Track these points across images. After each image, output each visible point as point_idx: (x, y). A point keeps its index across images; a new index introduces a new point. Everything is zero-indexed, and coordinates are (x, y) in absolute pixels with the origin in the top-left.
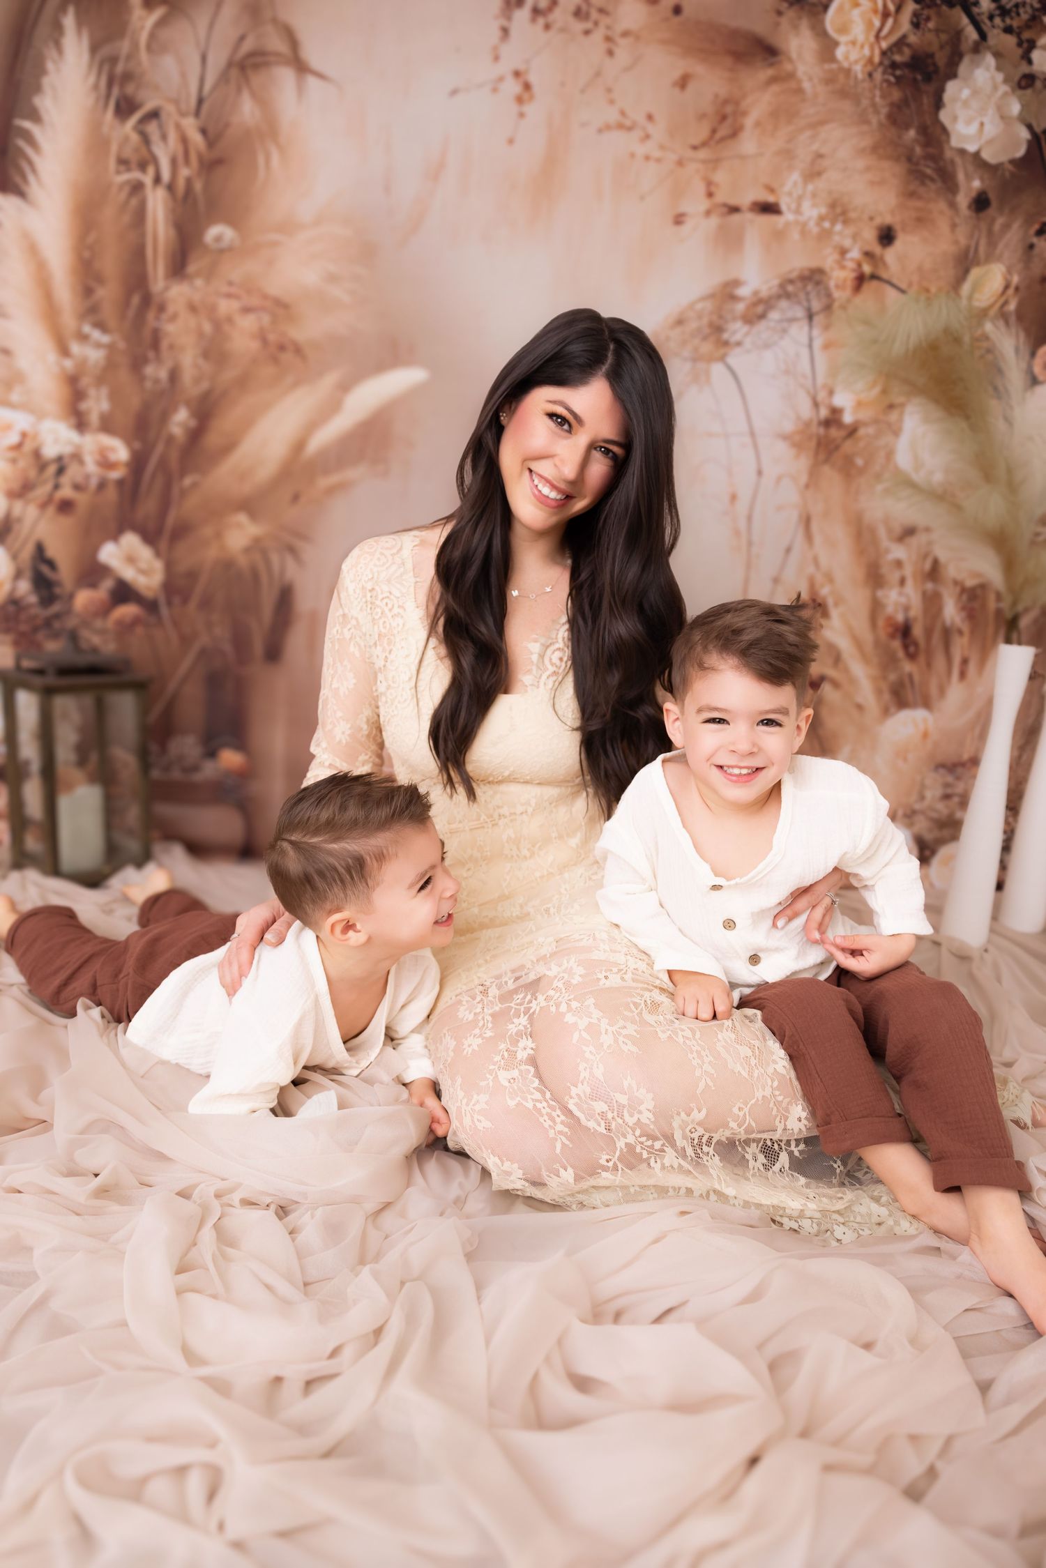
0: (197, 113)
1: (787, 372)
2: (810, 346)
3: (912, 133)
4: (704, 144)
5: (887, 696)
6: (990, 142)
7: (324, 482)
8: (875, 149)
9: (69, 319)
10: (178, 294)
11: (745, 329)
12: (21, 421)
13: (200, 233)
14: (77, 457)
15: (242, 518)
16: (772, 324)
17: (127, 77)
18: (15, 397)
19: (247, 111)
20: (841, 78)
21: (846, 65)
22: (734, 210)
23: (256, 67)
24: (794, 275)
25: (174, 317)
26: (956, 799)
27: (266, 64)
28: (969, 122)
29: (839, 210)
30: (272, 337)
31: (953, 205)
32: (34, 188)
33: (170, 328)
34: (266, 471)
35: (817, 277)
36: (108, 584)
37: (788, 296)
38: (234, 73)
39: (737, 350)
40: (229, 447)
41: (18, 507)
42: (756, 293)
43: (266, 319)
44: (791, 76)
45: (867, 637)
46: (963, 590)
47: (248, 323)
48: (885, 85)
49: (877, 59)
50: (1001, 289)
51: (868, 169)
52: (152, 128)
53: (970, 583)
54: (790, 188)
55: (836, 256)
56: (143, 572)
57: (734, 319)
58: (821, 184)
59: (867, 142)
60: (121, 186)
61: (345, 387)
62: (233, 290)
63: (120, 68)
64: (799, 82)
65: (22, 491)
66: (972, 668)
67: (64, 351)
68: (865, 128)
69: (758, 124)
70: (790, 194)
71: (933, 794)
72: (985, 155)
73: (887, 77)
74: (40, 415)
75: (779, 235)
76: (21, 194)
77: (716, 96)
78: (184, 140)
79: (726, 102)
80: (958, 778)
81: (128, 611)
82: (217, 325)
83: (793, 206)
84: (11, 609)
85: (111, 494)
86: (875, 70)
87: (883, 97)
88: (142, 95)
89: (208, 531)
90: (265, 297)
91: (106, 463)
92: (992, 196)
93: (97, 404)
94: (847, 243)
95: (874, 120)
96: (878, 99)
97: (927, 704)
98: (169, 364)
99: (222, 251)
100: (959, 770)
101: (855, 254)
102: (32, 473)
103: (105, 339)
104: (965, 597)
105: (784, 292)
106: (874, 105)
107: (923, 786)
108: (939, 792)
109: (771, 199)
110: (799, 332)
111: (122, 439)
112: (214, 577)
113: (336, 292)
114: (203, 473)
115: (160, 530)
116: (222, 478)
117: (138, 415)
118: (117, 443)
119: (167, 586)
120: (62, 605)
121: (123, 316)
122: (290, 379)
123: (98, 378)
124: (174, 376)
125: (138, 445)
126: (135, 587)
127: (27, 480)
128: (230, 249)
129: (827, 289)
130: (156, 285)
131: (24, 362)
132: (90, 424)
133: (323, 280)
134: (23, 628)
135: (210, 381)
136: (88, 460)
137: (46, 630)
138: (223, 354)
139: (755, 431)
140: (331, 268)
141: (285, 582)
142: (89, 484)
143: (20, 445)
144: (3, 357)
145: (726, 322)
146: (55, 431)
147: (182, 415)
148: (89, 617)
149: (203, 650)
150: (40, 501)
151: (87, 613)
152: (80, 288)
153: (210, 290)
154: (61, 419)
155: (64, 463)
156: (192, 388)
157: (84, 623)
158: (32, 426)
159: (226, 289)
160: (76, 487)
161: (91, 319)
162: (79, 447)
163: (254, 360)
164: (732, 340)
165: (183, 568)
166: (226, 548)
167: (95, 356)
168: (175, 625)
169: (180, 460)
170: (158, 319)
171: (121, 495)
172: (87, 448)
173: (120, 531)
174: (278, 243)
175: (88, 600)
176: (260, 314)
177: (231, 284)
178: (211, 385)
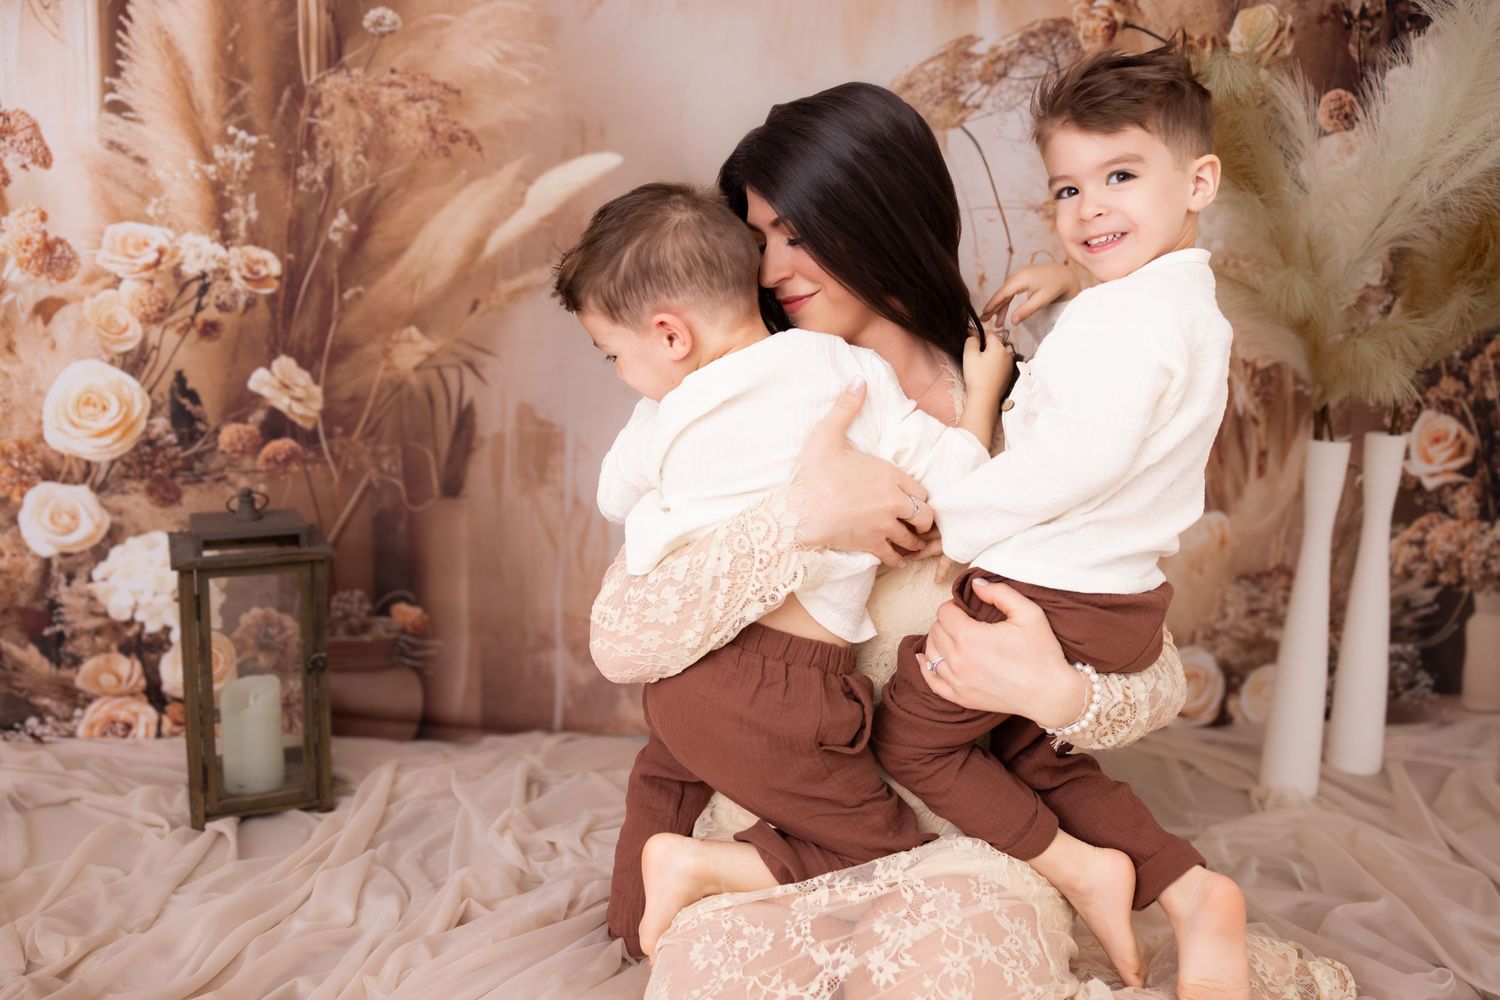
7: (505, 287)
9: (211, 122)
10: (333, 86)
11: (985, 89)
12: (159, 236)
13: (362, 18)
14: (223, 273)
15: (413, 331)
16: (1015, 83)
18: (151, 211)
24: (1036, 27)
25: (332, 110)
26: (1264, 615)
30: (440, 128)
33: (326, 123)
34: (437, 280)
35: (1063, 29)
36: (260, 415)
37: (1030, 51)
39: (977, 114)
40: (395, 254)
41: (155, 333)
42: (994, 49)
43: (435, 107)
46: (1255, 372)
47: (414, 113)
50: (1274, 31)
53: (1261, 364)
56: (299, 400)
57: (971, 80)
61: (527, 179)
62: (395, 77)
65: (159, 315)
66: (1271, 459)
67: (207, 157)
71: (1236, 609)
74: (180, 229)
80: (1264, 590)
81: (283, 445)
82: (380, 119)
84: (148, 449)
85: (262, 312)
89: (373, 349)
90: (434, 83)
91: (255, 278)
93: (245, 213)
97: (1222, 505)
98: (327, 164)
99: (382, 35)
100: (1265, 581)
102: (172, 295)
103: (253, 140)
104: (1257, 380)
105: (1027, 45)
107: (1224, 601)
108: (1243, 607)
111: (273, 250)
112: (381, 400)
113: (514, 73)
114: (367, 284)
115: (318, 352)
116: (390, 288)
117: (291, 222)
118: (267, 255)
119: (327, 414)
120: (206, 443)
121: (274, 112)
122: (464, 172)
123: (245, 183)
124: (331, 177)
125: (291, 256)
126: (291, 417)
127: (165, 302)
128: (392, 32)
129: (1075, 41)
130: (309, 77)
131: (160, 171)
132: (236, 236)
133: (498, 61)
134: (159, 471)
135: (372, 180)
136: (235, 275)
137: (187, 473)
138: (386, 149)
139: (1002, 205)
140: (506, 47)
141: (465, 402)
142: (236, 303)
143: (158, 263)
144: (138, 166)
145: (962, 83)
146: (197, 246)
147: (342, 219)
148: (236, 455)
149: (369, 487)
150: (180, 325)
151: (235, 451)
152: (222, 85)
153: (370, 79)
154: (203, 233)
155: (207, 280)
156: (352, 190)
157: (231, 464)
158: (171, 241)
159: (387, 77)
160: (222, 307)
161: (235, 119)
162: (225, 262)
163: (422, 152)
164: (970, 103)
165: (344, 393)
166: (395, 368)
167: (241, 159)
168: (336, 459)
169: (340, 270)
170: (312, 115)
171: (273, 312)
172: (233, 263)
173: (273, 355)
174: (444, 24)
175: (235, 436)
176: (428, 102)
177: (393, 71)
178: (373, 184)
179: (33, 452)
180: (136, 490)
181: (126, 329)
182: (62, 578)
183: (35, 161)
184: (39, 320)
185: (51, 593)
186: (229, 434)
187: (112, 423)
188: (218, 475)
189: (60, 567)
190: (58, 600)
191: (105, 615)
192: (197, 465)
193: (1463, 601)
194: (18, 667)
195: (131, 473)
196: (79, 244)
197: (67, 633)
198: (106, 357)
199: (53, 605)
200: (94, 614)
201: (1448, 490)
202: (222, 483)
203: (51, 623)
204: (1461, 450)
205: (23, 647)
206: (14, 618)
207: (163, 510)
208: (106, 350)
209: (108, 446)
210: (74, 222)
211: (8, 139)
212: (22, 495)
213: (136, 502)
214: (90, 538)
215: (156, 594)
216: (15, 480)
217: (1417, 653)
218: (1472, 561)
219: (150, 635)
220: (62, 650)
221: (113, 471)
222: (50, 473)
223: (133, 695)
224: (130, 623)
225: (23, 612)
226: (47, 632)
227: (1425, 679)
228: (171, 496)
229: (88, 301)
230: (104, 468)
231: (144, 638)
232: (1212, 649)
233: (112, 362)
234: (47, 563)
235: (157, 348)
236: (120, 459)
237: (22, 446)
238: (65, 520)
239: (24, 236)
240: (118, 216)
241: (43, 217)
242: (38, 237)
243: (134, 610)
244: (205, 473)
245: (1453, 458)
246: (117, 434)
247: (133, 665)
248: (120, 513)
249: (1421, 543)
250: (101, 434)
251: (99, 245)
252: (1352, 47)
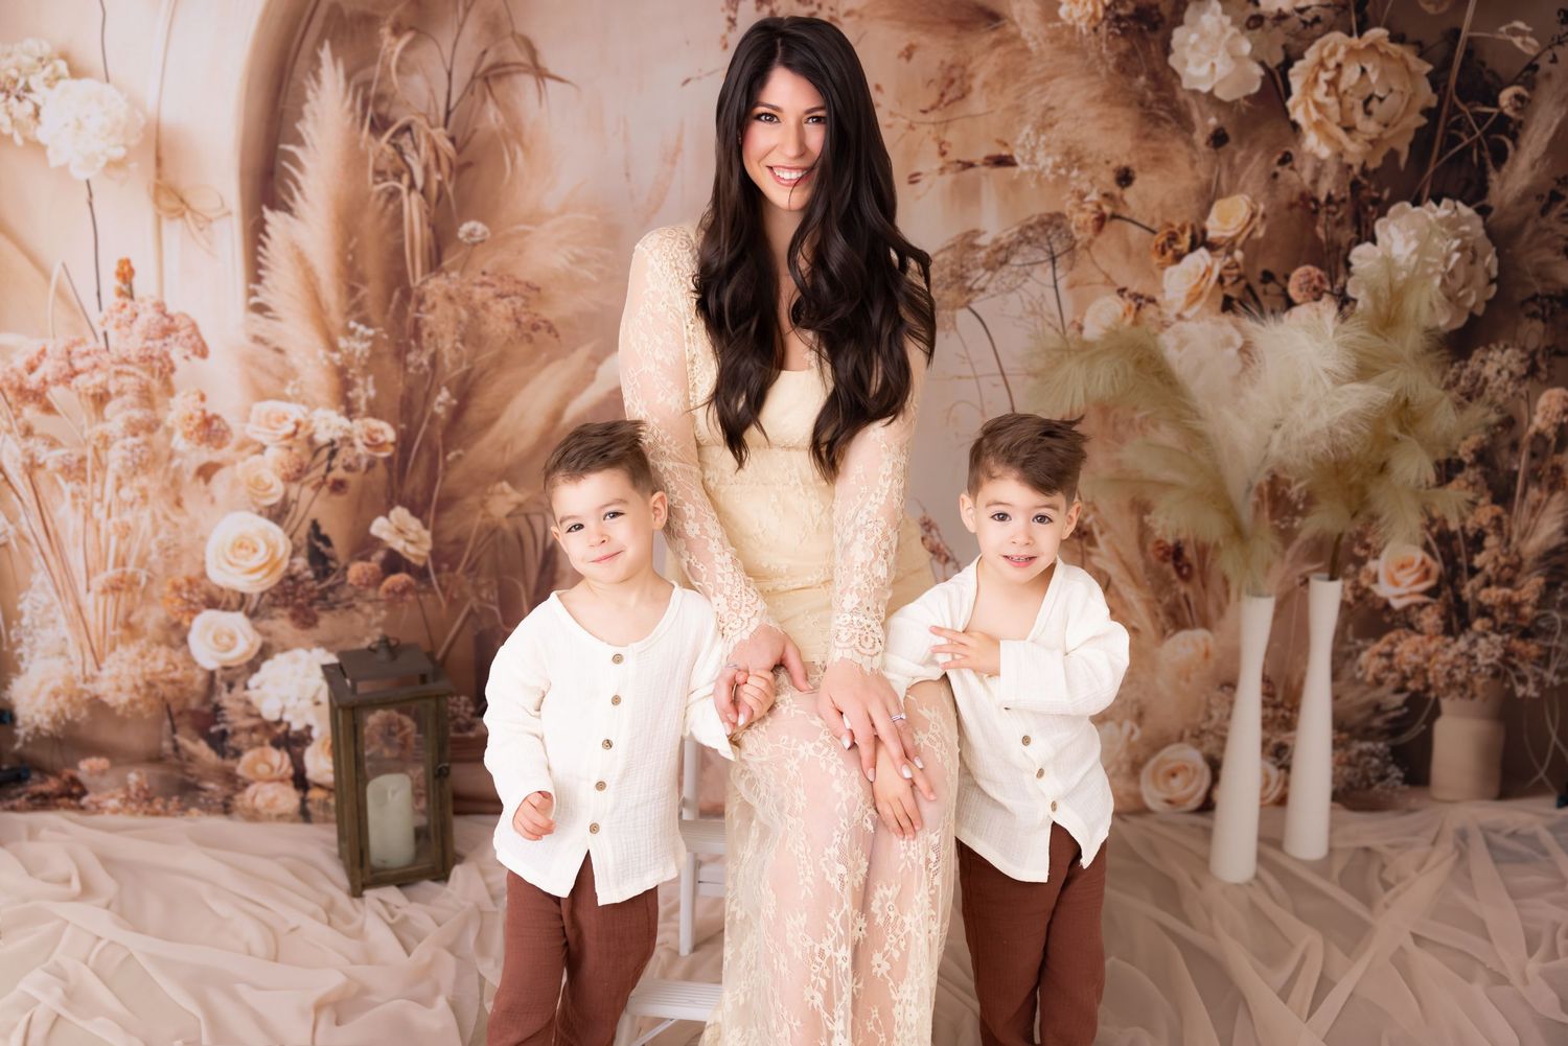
0: (446, 125)
1: (1033, 313)
2: (1056, 287)
3: (1142, 79)
4: (933, 108)
5: (1162, 618)
6: (1222, 81)
8: (1105, 98)
9: (335, 318)
10: (435, 286)
11: (988, 275)
12: (295, 411)
13: (455, 230)
14: (348, 440)
15: (505, 485)
16: (1015, 269)
17: (380, 97)
18: (288, 391)
19: (491, 117)
20: (1066, 34)
21: (1070, 22)
22: (970, 165)
23: (499, 77)
24: (1032, 222)
25: (434, 306)
27: (508, 74)
28: (1199, 64)
29: (1074, 157)
30: (524, 319)
31: (1190, 143)
32: (299, 204)
33: (429, 317)
34: (524, 443)
35: (1057, 221)
36: (380, 555)
37: (1029, 241)
38: (478, 83)
39: (982, 296)
40: (489, 423)
41: (294, 489)
42: (996, 241)
43: (519, 302)
44: (1016, 37)
45: (1138, 562)
47: (502, 308)
48: (1111, 37)
49: (1100, 14)
50: (1248, 218)
51: (1100, 116)
52: (405, 141)
54: (1023, 139)
55: (1074, 200)
56: (412, 542)
57: (976, 267)
58: (1053, 134)
59: (1098, 91)
60: (379, 196)
61: (597, 359)
62: (486, 278)
63: (373, 91)
64: (1025, 42)
65: (297, 475)
67: (333, 346)
68: (1094, 79)
69: (985, 84)
70: (1023, 146)
72: (1219, 94)
73: (1111, 30)
74: (313, 406)
75: (1016, 185)
76: (289, 210)
77: (942, 62)
78: (435, 149)
79: (952, 67)
81: (401, 578)
82: (473, 313)
83: (1027, 157)
84: (290, 583)
85: (380, 472)
86: (1100, 24)
87: (1110, 48)
88: (394, 112)
89: (472, 500)
90: (517, 282)
91: (374, 445)
92: (1229, 131)
93: (365, 391)
94: (1085, 187)
95: (1103, 72)
96: (1104, 51)
97: (1206, 624)
98: (432, 350)
99: (474, 244)
101: (1094, 196)
102: (307, 459)
103: (370, 332)
105: (1025, 236)
106: (1101, 57)
107: (1209, 705)
109: (1005, 152)
110: (1043, 274)
111: (388, 421)
112: (479, 543)
113: (585, 273)
114: (466, 447)
115: (427, 503)
116: (484, 450)
117: (402, 398)
118: (384, 425)
119: (435, 554)
120: (337, 577)
121: (385, 311)
122: (544, 355)
123: (365, 367)
124: (434, 361)
125: (403, 426)
126: (406, 556)
127: (302, 465)
128: (482, 242)
129: (1068, 231)
130: (415, 280)
131: (296, 358)
132: (358, 410)
133: (571, 262)
134: (300, 601)
135: (469, 362)
136: (358, 442)
137: (322, 602)
138: (480, 337)
139: (1006, 371)
140: (577, 251)
141: (549, 543)
142: (359, 464)
143: (295, 433)
144: (277, 355)
145: (968, 270)
146: (326, 419)
147: (444, 395)
148: (361, 588)
149: (471, 612)
150: (314, 483)
151: (360, 584)
152: (344, 288)
153: (465, 281)
154: (331, 408)
155: (336, 446)
156: (452, 371)
157: (358, 594)
158: (305, 415)
159: (479, 278)
160: (348, 468)
161: (356, 315)
162: (349, 431)
163: (509, 340)
164: (975, 287)
165: (449, 536)
166: (490, 515)
167: (361, 348)
168: (444, 590)
169: (444, 436)
170: (418, 311)
171: (390, 471)
172: (356, 432)
173: (390, 506)
174: (527, 233)
175: (361, 572)
176: (513, 298)
177: (484, 273)
178: (469, 367)
179: (199, 586)
180: (282, 616)
181: (270, 487)
182: (224, 686)
183: (195, 353)
184: (201, 481)
185: (216, 699)
186: (356, 570)
187: (262, 562)
188: (347, 603)
189: (223, 678)
190: (221, 705)
191: (259, 716)
192: (331, 596)
193: (1430, 704)
194: (192, 758)
195: (277, 602)
196: (231, 419)
197: (229, 731)
198: (255, 509)
199: (218, 708)
200: (251, 715)
201: (1414, 609)
202: (351, 610)
203: (216, 723)
204: (1426, 575)
205: (195, 742)
206: (187, 718)
207: (305, 632)
208: (255, 504)
209: (258, 581)
210: (227, 401)
211: (174, 335)
212: (191, 620)
213: (281, 625)
214: (245, 655)
215: (299, 699)
216: (185, 608)
217: (1388, 750)
218: (1437, 671)
219: (296, 732)
220: (225, 744)
221: (263, 601)
222: (212, 603)
223: (282, 780)
224: (279, 722)
225: (194, 713)
226: (213, 729)
227: (1395, 772)
228: (309, 620)
229: (240, 466)
230: (256, 598)
231: (291, 734)
232: (1199, 745)
233: (260, 513)
234: (212, 674)
235: (296, 502)
236: (269, 591)
237: (190, 581)
238: (225, 640)
239: (187, 414)
240: (261, 395)
241: (203, 398)
242: (199, 414)
243: (283, 710)
244: (337, 602)
245: (1418, 581)
246: (265, 571)
247: (282, 757)
248: (269, 634)
249: (1390, 656)
250: (253, 571)
251: (247, 420)
252: (1320, 230)
